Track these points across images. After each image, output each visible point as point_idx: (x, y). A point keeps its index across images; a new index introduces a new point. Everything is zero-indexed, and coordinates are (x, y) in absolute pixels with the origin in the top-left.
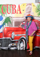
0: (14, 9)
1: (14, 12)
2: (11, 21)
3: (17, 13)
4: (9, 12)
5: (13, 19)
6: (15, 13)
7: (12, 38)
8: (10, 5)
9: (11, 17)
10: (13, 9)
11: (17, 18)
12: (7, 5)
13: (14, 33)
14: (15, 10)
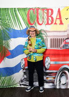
0: (50, 16)
1: (50, 22)
2: (45, 38)
3: (56, 24)
4: (40, 23)
5: (48, 34)
6: (51, 24)
7: (46, 67)
8: (43, 9)
9: (45, 31)
10: (48, 16)
11: (58, 33)
12: (38, 9)
13: (49, 58)
14: (52, 18)
